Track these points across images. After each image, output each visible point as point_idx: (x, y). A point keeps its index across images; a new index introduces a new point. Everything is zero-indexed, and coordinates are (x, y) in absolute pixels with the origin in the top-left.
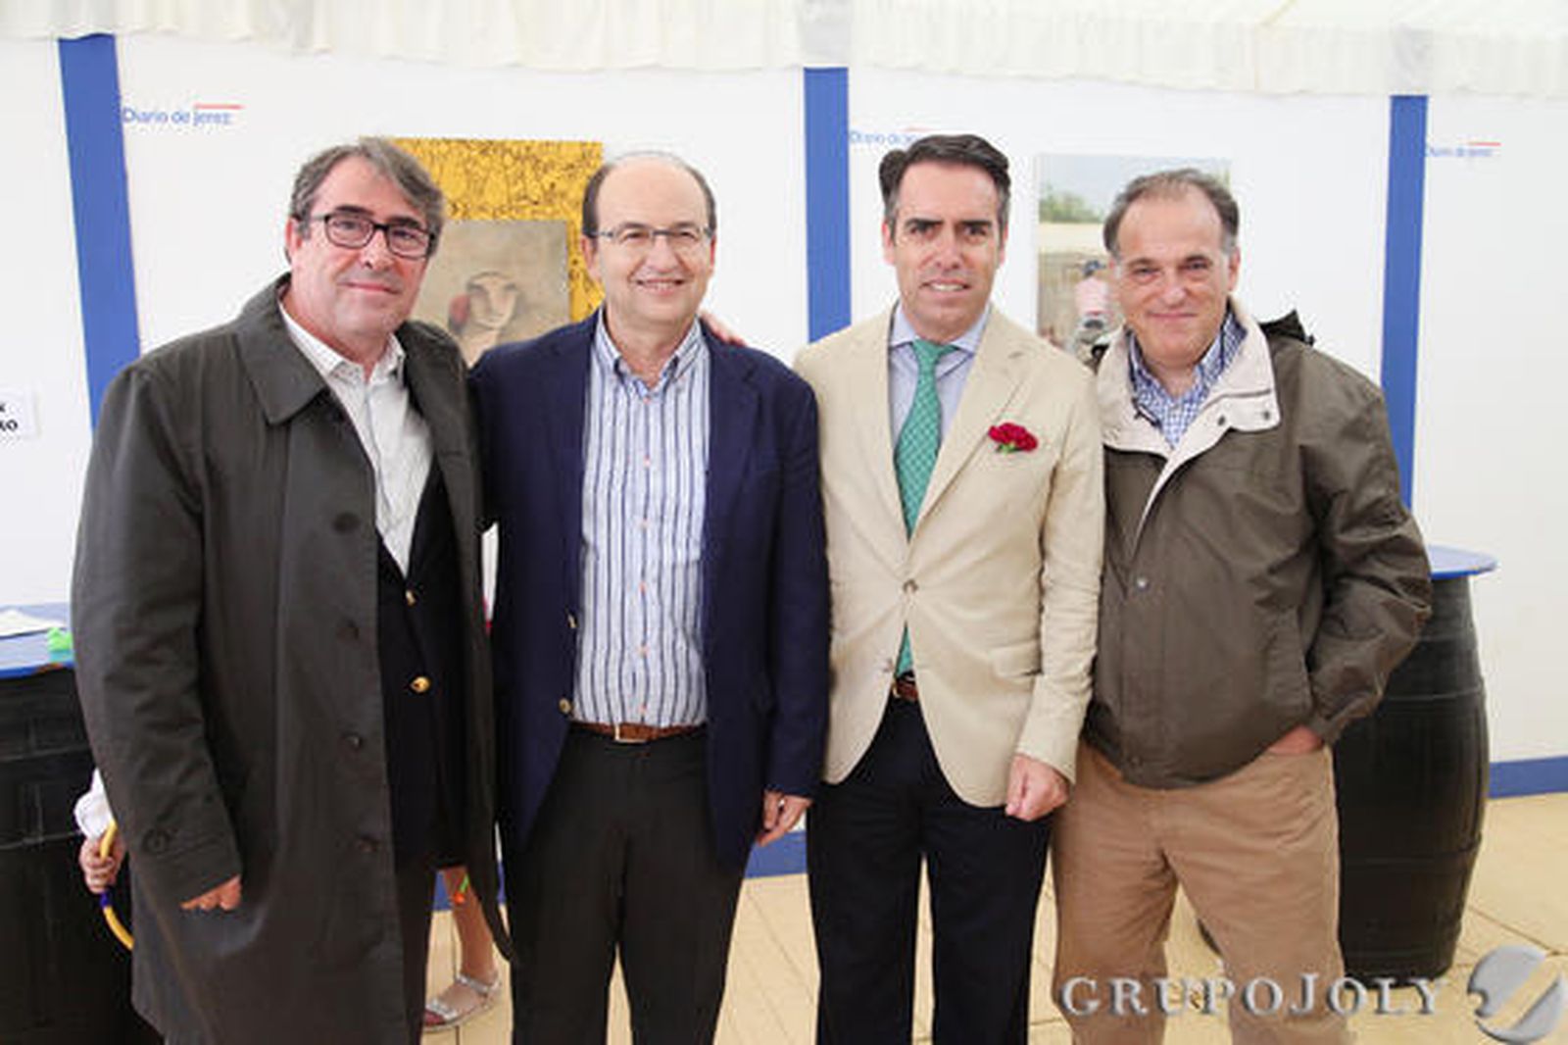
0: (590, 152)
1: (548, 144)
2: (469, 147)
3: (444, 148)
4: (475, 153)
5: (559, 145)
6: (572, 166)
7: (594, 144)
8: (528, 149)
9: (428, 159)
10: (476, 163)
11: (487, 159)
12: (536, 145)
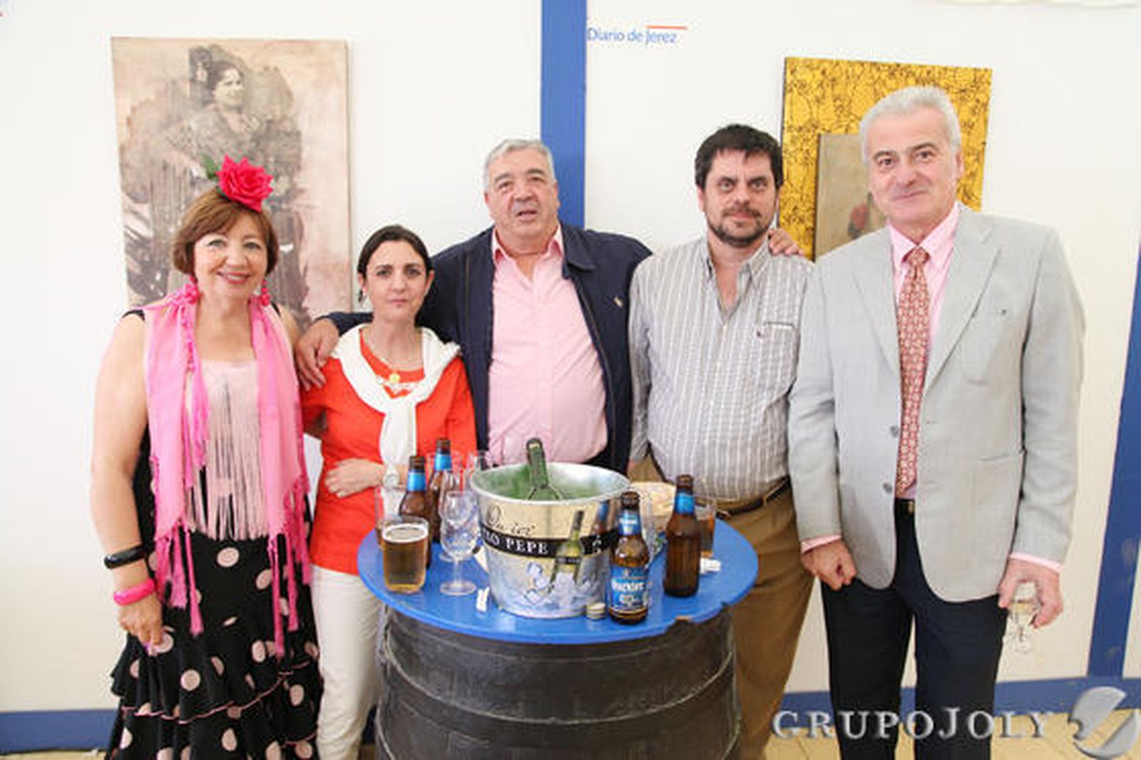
0: (982, 77)
1: (946, 69)
2: (878, 69)
3: (858, 70)
4: (884, 75)
5: (955, 70)
6: (963, 91)
7: (986, 70)
8: (929, 72)
9: (844, 77)
10: (884, 82)
11: (894, 81)
12: (937, 69)
